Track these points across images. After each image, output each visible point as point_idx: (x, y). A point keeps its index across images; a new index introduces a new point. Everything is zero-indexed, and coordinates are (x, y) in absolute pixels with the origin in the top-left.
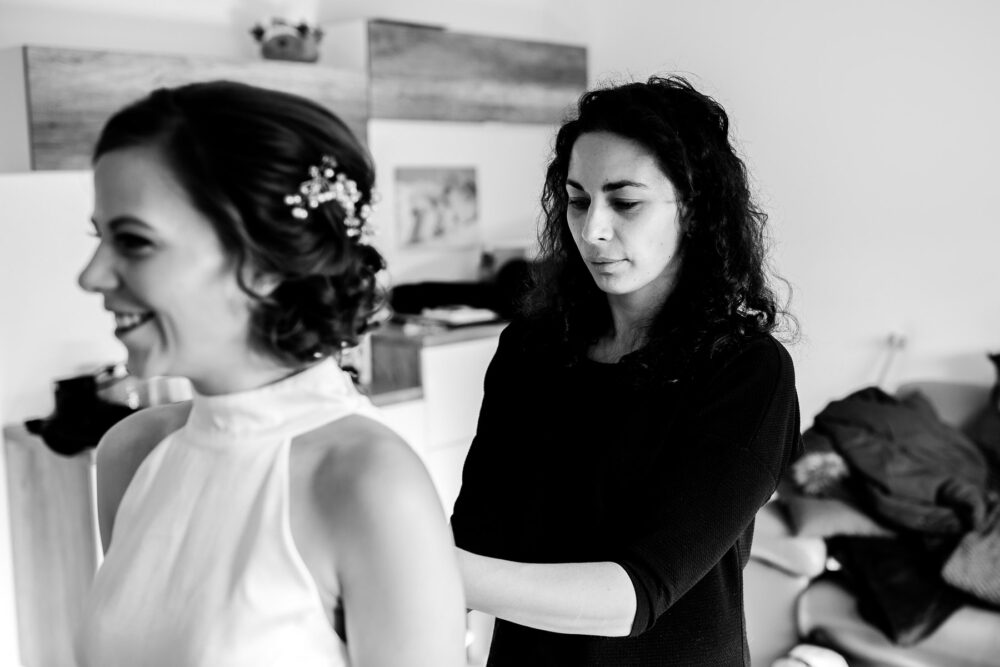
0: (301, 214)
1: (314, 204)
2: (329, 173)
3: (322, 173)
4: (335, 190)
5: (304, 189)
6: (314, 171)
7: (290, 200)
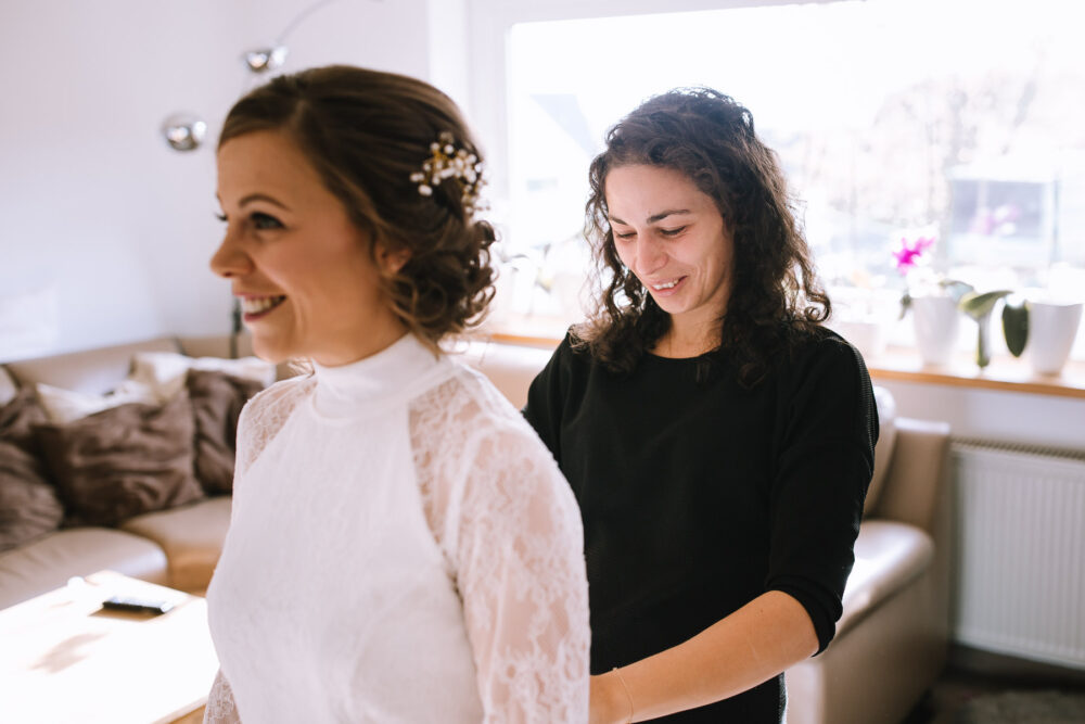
0: (425, 190)
1: (436, 181)
2: (449, 149)
3: (442, 150)
4: (455, 166)
5: (427, 167)
6: (435, 147)
7: (416, 177)
